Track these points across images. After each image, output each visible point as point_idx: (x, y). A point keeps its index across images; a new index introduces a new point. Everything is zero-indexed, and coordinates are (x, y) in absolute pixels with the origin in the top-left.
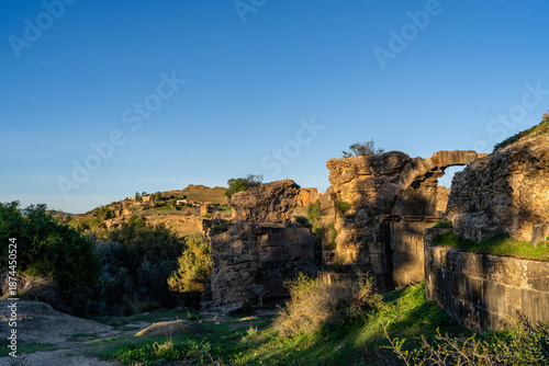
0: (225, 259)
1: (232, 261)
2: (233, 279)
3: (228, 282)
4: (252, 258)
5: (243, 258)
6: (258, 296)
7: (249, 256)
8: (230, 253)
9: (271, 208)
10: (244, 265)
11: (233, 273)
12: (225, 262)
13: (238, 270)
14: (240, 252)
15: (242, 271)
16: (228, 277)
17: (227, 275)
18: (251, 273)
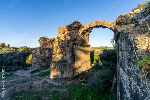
0: (35, 56)
1: (37, 57)
2: (37, 62)
3: (35, 62)
4: (43, 56)
5: (40, 56)
6: (43, 66)
7: (42, 56)
8: (36, 55)
9: (50, 44)
10: (40, 58)
11: (36, 60)
12: (35, 57)
13: (38, 59)
14: (39, 55)
15: (39, 60)
16: (35, 61)
17: (35, 60)
18: (42, 60)
